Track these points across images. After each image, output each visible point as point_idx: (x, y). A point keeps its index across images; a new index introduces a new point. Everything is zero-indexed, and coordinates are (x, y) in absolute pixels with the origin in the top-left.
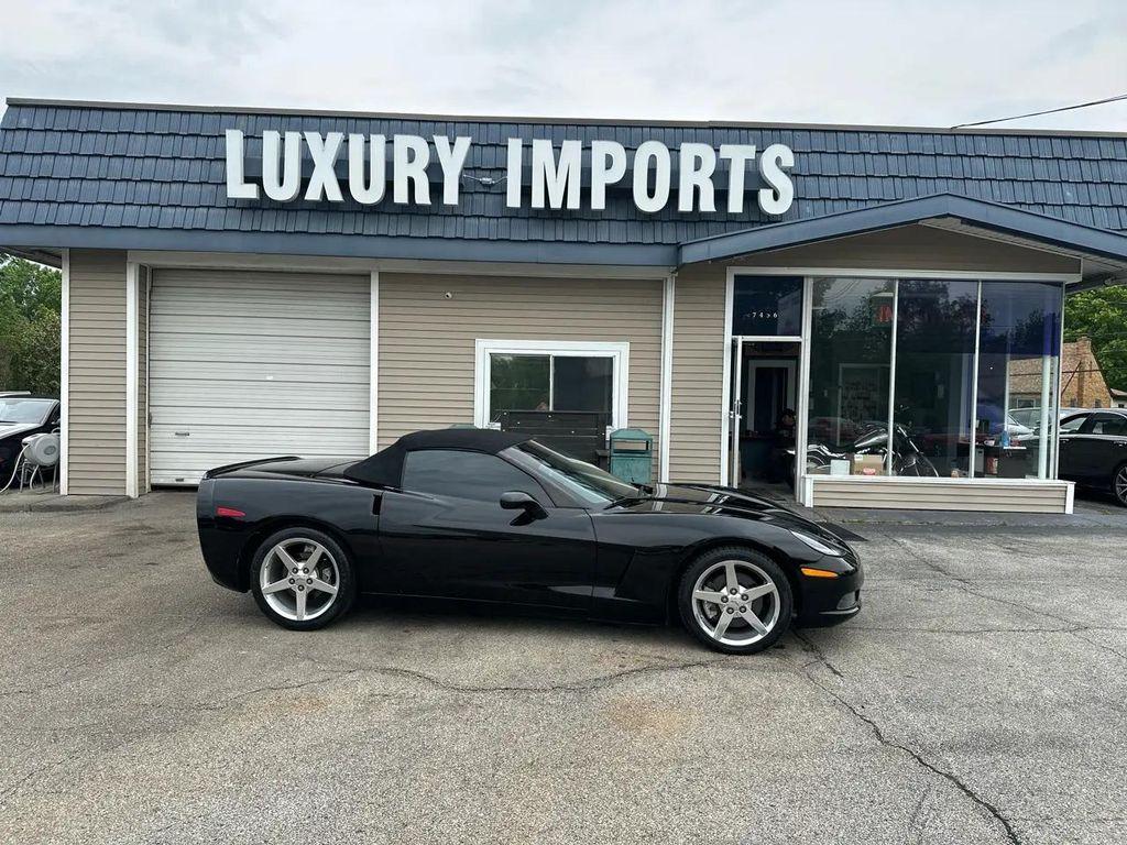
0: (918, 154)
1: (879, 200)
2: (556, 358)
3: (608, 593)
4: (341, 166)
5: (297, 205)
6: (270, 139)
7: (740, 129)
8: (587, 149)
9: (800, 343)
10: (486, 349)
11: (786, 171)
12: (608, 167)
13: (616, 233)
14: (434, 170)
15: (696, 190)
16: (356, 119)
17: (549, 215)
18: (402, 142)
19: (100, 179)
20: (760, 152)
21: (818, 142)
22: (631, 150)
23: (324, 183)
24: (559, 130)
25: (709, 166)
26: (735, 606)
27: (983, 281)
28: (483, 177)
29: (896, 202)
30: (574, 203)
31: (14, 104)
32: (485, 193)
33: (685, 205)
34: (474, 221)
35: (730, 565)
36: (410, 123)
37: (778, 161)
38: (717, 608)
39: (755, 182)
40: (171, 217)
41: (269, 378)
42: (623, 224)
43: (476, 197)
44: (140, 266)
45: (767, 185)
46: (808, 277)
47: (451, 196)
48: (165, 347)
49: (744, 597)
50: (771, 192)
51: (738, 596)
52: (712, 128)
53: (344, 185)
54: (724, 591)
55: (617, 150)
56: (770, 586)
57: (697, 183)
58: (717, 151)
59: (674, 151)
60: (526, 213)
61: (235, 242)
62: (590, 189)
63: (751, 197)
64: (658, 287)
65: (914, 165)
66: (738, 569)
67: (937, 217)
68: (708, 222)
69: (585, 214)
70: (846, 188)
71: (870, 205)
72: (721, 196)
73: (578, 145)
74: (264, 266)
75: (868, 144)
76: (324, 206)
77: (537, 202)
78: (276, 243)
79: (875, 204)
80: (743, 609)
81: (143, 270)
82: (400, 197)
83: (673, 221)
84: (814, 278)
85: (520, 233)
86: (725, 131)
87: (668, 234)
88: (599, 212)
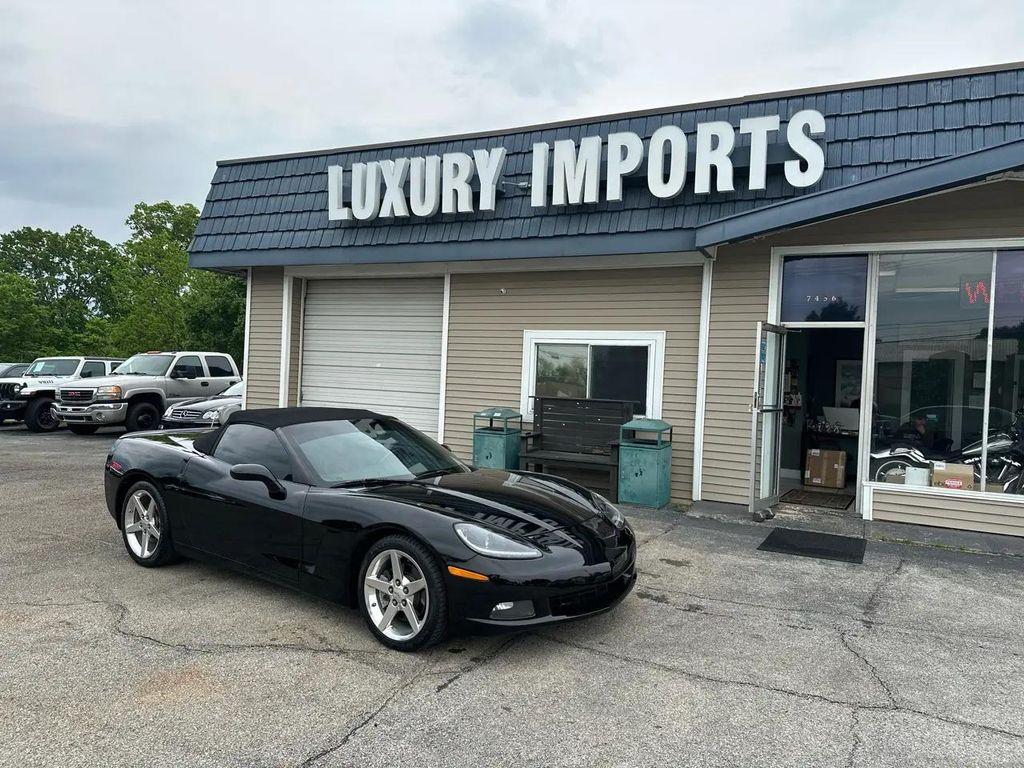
0: (1010, 96)
2: (593, 347)
3: (310, 568)
6: (357, 169)
7: (778, 100)
8: (604, 143)
9: (863, 329)
10: (531, 339)
11: (817, 139)
12: (623, 158)
16: (429, 144)
17: (570, 211)
18: (451, 159)
19: (261, 214)
20: (784, 122)
21: (852, 103)
23: (394, 206)
25: (728, 142)
26: (398, 597)
30: (591, 197)
33: (702, 186)
34: (511, 223)
35: (394, 555)
36: (468, 142)
37: (806, 129)
38: (388, 598)
39: (780, 152)
40: (301, 239)
41: (377, 365)
42: (645, 213)
43: (515, 200)
44: (294, 278)
45: (794, 156)
46: (872, 253)
47: (487, 202)
48: (314, 341)
49: (406, 590)
50: (798, 162)
51: (401, 588)
52: (748, 103)
53: (409, 202)
54: (392, 582)
55: (632, 140)
56: (423, 582)
57: (714, 161)
58: (736, 129)
59: (691, 134)
61: (338, 256)
62: (606, 181)
63: (775, 172)
64: (698, 271)
68: (735, 201)
69: (602, 207)
72: (741, 174)
73: (597, 140)
74: (373, 274)
75: (935, 93)
77: (558, 199)
78: (367, 255)
80: (404, 603)
81: (297, 283)
82: (447, 208)
83: (697, 204)
84: (881, 254)
85: (547, 230)
86: (762, 104)
87: (690, 218)
88: (615, 203)
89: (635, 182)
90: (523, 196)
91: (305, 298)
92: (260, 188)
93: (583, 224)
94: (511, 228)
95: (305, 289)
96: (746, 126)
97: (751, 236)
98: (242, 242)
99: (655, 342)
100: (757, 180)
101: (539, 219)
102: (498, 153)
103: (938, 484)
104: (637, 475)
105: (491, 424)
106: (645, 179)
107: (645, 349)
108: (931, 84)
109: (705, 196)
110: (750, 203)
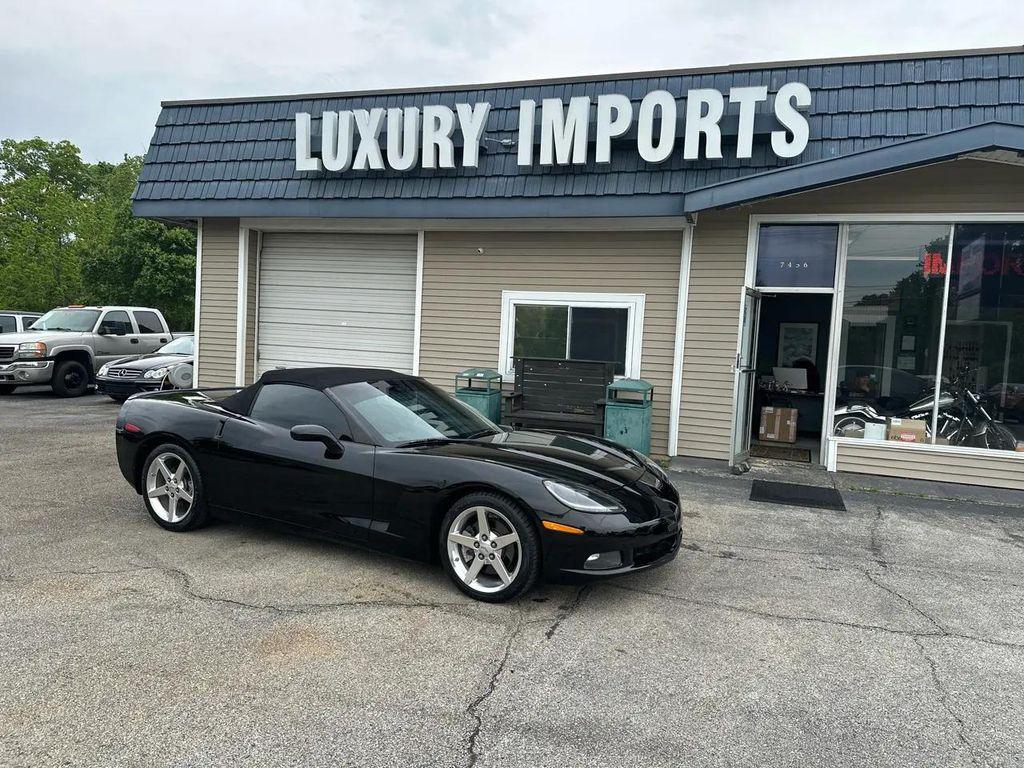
0: (976, 80)
2: (574, 309)
6: (328, 117)
7: (762, 70)
8: (594, 105)
9: (832, 295)
10: (511, 299)
11: (803, 112)
12: (614, 120)
13: (625, 184)
14: (457, 136)
15: (703, 137)
16: (404, 95)
17: (557, 171)
18: (431, 111)
19: (216, 161)
20: (772, 93)
22: (636, 102)
23: (369, 156)
24: (565, 88)
25: (717, 110)
26: (485, 553)
28: (497, 143)
30: (580, 158)
31: (166, 106)
33: (691, 152)
34: (494, 181)
35: (481, 511)
36: (447, 95)
37: (793, 101)
38: (471, 552)
39: (767, 125)
40: (263, 189)
41: (343, 324)
42: (633, 176)
43: (497, 157)
44: (250, 230)
45: (780, 127)
46: (843, 223)
47: (470, 159)
48: (271, 297)
49: (494, 544)
50: (783, 134)
51: (489, 542)
52: (733, 72)
53: (384, 153)
54: (478, 537)
55: (622, 103)
56: (514, 536)
57: (704, 126)
58: (726, 97)
59: (681, 99)
60: (536, 170)
61: (305, 208)
62: (595, 143)
64: (677, 237)
66: (488, 516)
67: (984, 150)
68: (720, 168)
69: (590, 168)
70: (878, 124)
72: (729, 142)
73: (586, 100)
74: (338, 228)
75: (910, 72)
77: (546, 159)
78: (336, 208)
79: (895, 141)
80: (492, 556)
81: (253, 234)
82: (428, 162)
83: (683, 169)
84: (850, 224)
85: (533, 190)
86: (747, 74)
87: (676, 184)
88: (604, 165)
89: (624, 145)
90: (506, 154)
91: (261, 252)
92: (213, 133)
93: (570, 186)
94: (493, 187)
95: (261, 242)
96: (736, 94)
97: (738, 203)
98: (194, 190)
99: (635, 305)
100: (744, 149)
101: (523, 178)
102: (483, 108)
103: (894, 438)
104: (622, 433)
105: (470, 384)
106: (635, 142)
107: (625, 311)
108: (906, 64)
109: (692, 162)
110: (735, 171)
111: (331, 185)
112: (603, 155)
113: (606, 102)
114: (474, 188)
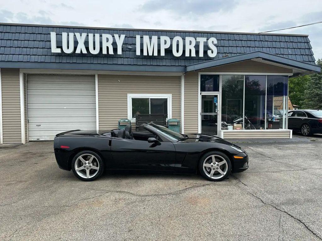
0: (250, 40)
1: (240, 53)
2: (151, 99)
3: (179, 166)
4: (86, 43)
5: (73, 54)
6: (64, 35)
7: (201, 33)
8: (159, 38)
10: (130, 97)
11: (215, 45)
12: (165, 44)
13: (168, 63)
14: (114, 44)
15: (190, 50)
16: (90, 29)
17: (148, 57)
18: (105, 36)
19: (10, 47)
20: (207, 40)
21: (223, 37)
22: (172, 39)
23: (81, 48)
24: (150, 33)
25: (194, 44)
26: (215, 168)
27: (267, 75)
28: (129, 47)
29: (245, 54)
30: (156, 54)
32: (129, 51)
33: (187, 55)
34: (126, 59)
35: (213, 156)
36: (106, 31)
37: (213, 42)
38: (210, 168)
39: (207, 48)
41: (65, 108)
42: (170, 60)
43: (127, 52)
45: (210, 49)
46: (220, 75)
47: (120, 52)
48: (32, 99)
49: (218, 165)
50: (211, 51)
51: (216, 165)
52: (194, 33)
53: (87, 49)
54: (212, 164)
55: (168, 39)
56: (225, 162)
57: (190, 49)
58: (196, 39)
59: (184, 39)
60: (142, 57)
62: (160, 50)
63: (205, 52)
64: (179, 78)
65: (249, 44)
66: (216, 157)
67: (256, 58)
68: (193, 59)
69: (159, 57)
70: (231, 50)
71: (238, 54)
72: (197, 52)
73: (156, 37)
76: (82, 54)
77: (145, 54)
79: (239, 54)
80: (217, 168)
81: (24, 74)
82: (105, 52)
83: (184, 59)
84: (222, 75)
85: (140, 63)
87: (183, 63)
88: (163, 57)
91: (27, 82)
93: (152, 62)
96: (199, 39)
99: (169, 97)
100: (201, 55)
101: (136, 59)
102: (123, 36)
103: (235, 129)
107: (166, 99)
108: (235, 35)
109: (187, 57)
110: (197, 61)
111: (65, 58)
112: (163, 53)
113: (163, 38)
114: (120, 61)
